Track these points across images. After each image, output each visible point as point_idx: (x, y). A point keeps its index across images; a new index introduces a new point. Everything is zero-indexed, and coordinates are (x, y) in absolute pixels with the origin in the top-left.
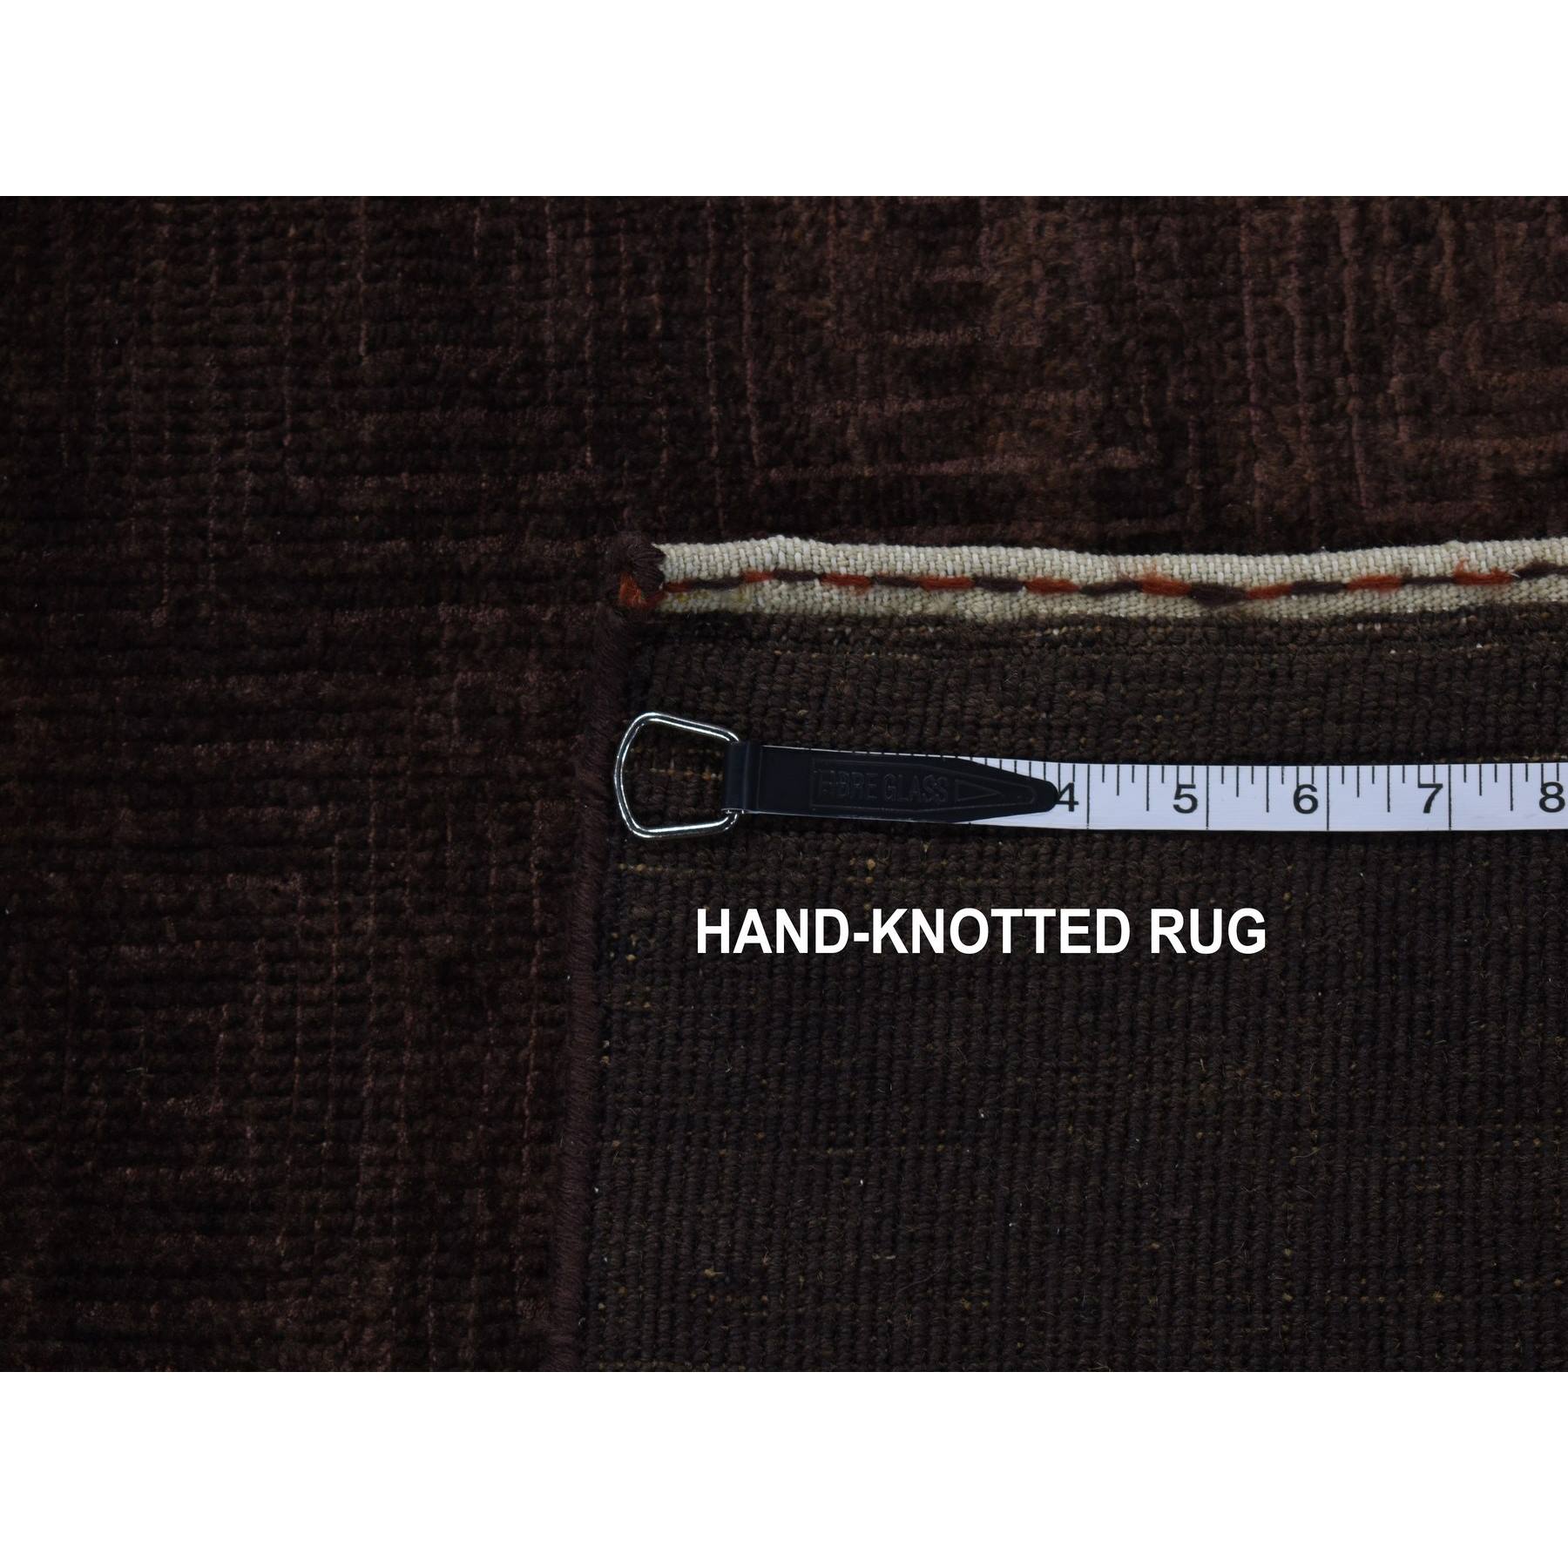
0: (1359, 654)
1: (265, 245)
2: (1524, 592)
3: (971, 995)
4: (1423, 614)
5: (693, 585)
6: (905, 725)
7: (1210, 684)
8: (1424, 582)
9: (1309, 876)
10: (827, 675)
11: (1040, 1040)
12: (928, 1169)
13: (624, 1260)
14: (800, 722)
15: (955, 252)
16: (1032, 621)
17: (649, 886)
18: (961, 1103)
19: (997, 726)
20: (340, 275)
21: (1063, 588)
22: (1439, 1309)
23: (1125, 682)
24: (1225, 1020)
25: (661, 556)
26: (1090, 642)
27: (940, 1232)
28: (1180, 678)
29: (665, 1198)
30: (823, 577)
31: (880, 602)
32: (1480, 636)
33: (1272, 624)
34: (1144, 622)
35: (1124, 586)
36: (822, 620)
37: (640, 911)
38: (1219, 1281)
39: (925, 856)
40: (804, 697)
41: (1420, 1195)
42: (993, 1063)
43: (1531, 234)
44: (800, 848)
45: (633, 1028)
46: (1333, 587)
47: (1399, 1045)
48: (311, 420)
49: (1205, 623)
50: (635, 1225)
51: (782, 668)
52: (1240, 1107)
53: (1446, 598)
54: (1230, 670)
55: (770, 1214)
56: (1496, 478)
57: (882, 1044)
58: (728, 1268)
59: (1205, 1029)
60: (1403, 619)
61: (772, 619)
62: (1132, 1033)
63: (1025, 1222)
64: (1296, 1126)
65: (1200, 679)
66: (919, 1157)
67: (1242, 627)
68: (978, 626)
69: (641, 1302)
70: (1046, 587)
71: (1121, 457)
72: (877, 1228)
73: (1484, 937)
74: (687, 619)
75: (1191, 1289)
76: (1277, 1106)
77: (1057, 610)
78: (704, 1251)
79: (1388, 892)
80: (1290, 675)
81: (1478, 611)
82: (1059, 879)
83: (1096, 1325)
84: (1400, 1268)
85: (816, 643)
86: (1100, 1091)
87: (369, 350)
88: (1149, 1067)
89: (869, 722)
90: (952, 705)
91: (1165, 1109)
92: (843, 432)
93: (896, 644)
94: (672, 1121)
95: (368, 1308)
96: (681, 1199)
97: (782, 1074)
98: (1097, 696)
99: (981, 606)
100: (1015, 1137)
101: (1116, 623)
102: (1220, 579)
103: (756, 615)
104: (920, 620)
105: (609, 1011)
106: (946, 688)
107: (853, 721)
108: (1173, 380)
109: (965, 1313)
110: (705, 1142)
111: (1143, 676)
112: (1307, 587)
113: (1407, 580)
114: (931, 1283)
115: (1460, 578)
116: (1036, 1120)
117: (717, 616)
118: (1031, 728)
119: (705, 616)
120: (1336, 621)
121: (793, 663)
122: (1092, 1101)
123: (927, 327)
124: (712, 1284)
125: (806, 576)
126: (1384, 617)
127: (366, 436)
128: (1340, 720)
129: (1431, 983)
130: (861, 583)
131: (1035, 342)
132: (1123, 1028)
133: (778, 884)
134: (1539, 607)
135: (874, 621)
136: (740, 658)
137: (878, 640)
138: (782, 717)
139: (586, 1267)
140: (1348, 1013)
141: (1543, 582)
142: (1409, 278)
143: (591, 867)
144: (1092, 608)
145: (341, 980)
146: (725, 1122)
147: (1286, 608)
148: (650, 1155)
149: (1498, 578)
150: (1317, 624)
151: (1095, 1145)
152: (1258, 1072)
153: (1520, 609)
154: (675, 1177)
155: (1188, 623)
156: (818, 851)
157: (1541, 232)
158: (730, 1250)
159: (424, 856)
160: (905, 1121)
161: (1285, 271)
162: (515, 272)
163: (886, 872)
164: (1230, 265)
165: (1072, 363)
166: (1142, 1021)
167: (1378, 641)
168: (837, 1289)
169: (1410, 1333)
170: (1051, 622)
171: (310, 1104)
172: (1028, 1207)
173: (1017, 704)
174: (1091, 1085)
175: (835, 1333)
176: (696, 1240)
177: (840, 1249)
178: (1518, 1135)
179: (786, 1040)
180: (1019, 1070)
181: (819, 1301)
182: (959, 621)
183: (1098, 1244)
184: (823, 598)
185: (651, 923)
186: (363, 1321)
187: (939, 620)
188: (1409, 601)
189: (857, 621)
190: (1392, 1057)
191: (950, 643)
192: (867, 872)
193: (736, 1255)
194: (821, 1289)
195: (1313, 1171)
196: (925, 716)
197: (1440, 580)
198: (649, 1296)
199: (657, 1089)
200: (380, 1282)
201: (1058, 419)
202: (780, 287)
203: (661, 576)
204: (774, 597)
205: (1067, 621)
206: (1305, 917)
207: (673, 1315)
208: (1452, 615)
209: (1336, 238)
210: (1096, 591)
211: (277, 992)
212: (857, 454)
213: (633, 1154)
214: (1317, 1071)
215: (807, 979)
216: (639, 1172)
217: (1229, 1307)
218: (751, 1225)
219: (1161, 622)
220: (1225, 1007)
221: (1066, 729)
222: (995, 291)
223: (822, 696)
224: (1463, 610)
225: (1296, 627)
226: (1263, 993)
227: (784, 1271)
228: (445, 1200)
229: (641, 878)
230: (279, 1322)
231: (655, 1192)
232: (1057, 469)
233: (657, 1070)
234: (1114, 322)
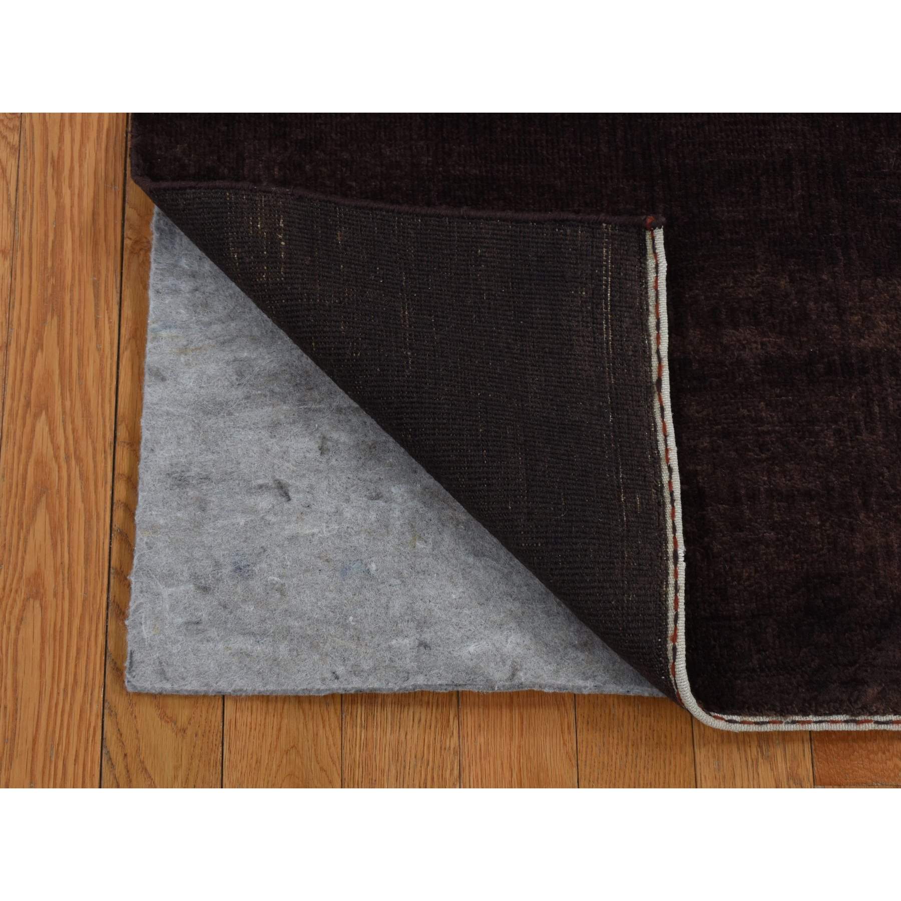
0: (646, 424)
1: (735, 133)
2: (664, 467)
3: (552, 320)
4: (657, 441)
5: (653, 239)
6: (620, 302)
7: (635, 384)
8: (666, 440)
9: (586, 409)
10: (632, 280)
11: (541, 338)
12: (507, 308)
13: (481, 228)
14: (619, 274)
15: (747, 319)
16: (649, 335)
17: (575, 234)
18: (524, 317)
19: (621, 327)
20: (729, 153)
21: (658, 343)
22: (477, 430)
23: (635, 361)
24: (548, 385)
25: (660, 228)
26: (644, 351)
27: (491, 311)
28: (636, 376)
29: (497, 239)
30: (657, 277)
31: (652, 293)
32: (652, 457)
33: (652, 401)
34: (650, 366)
35: (660, 359)
36: (646, 278)
37: (569, 231)
38: (482, 378)
39: (586, 307)
40: (626, 274)
41: (506, 428)
42: (535, 326)
43: (764, 481)
44: (587, 274)
45: (539, 230)
46: (663, 416)
47: (543, 427)
48: (690, 146)
49: (651, 382)
50: (491, 232)
51: (633, 268)
52: (527, 388)
53: (662, 447)
54: (639, 389)
55: (494, 267)
56: (697, 470)
57: (538, 296)
58: (481, 256)
59: (546, 381)
60: (656, 436)
61: (645, 264)
62: (544, 362)
63: (495, 332)
64: (522, 401)
65: (636, 382)
66: (510, 306)
67: (651, 393)
68: (647, 320)
69: (471, 233)
70: (658, 338)
71: (695, 366)
72: (492, 295)
73: (572, 451)
74: (644, 240)
75: (480, 371)
76: (527, 397)
77: (652, 342)
78: (484, 250)
79: (583, 429)
80: (639, 406)
81: (659, 456)
82: (582, 344)
83: (470, 348)
84: (487, 422)
85: (640, 277)
86: (529, 353)
87: (710, 162)
88: (536, 366)
89: (620, 292)
90: (626, 314)
91: (525, 369)
92: (697, 289)
93: (641, 299)
94: (516, 241)
95: (468, 168)
96: (497, 244)
97: (529, 270)
98: (630, 353)
99: (652, 320)
100: (516, 331)
101: (650, 357)
102: (663, 386)
103: (646, 260)
104: (648, 304)
105: (543, 224)
106: (630, 312)
107: (620, 288)
108: (717, 380)
109: (472, 316)
110: (511, 250)
111: (636, 366)
112: (662, 409)
113: (666, 436)
114: (479, 308)
115: (667, 450)
116: (521, 336)
117: (645, 249)
118: (621, 336)
119: (645, 246)
120: (654, 418)
121: (634, 271)
122: (526, 351)
123: (727, 312)
124: (477, 252)
125: (657, 272)
126: (656, 431)
127: (687, 161)
128: (628, 419)
129: (560, 437)
130: (656, 288)
131: (725, 342)
132: (545, 360)
133: (577, 269)
134: (660, 471)
135: (647, 293)
136: (635, 256)
137: (642, 294)
138: (620, 268)
139: (479, 218)
140: (551, 416)
141: (667, 471)
142: (750, 446)
143: (579, 218)
144: (654, 351)
145: (548, 159)
146: (517, 255)
147: (657, 405)
148: (508, 235)
149: (668, 460)
150: (653, 413)
151: (515, 351)
152: (535, 393)
153: (660, 467)
154: (502, 242)
155: (651, 377)
156: (586, 279)
157: (765, 484)
158: (485, 257)
159: (580, 179)
160: (519, 302)
161: (749, 411)
162: (733, 199)
163: (581, 297)
164: (749, 396)
165: (720, 352)
166: (547, 365)
167: (650, 430)
168: (476, 284)
169: (471, 423)
170: (649, 341)
171: (517, 152)
172: (499, 333)
173: (627, 332)
174: (530, 351)
175: (466, 283)
176: (488, 247)
177: (486, 285)
178: (522, 454)
179: (538, 271)
180: (533, 333)
181: (473, 280)
182: (648, 315)
183: (491, 350)
184: (651, 277)
185: (566, 235)
186: (464, 167)
187: (648, 309)
188: (660, 437)
189: (646, 288)
190: (541, 426)
191: (642, 314)
192: (582, 292)
193: (483, 258)
194: (476, 280)
195: (510, 404)
196: (622, 307)
197: (666, 445)
198: (473, 236)
199: (524, 237)
200: (474, 171)
201: (705, 348)
202: (735, 271)
203: (655, 229)
204: (651, 263)
205: (650, 344)
206: (576, 408)
207: (469, 242)
208: (657, 448)
209: (759, 426)
210: (658, 352)
211: (544, 142)
212: (691, 293)
213: (508, 231)
214: (536, 407)
215: (554, 276)
216: (503, 232)
217: (476, 380)
218: (491, 262)
219: (651, 371)
220: (552, 386)
221: (622, 345)
222: (738, 330)
223: (626, 279)
224: (658, 452)
225: (651, 407)
226: (555, 396)
227: (480, 271)
228: (495, 187)
229: (577, 232)
230: (463, 146)
231: (498, 237)
232: (690, 348)
233: (528, 237)
234: (731, 364)
